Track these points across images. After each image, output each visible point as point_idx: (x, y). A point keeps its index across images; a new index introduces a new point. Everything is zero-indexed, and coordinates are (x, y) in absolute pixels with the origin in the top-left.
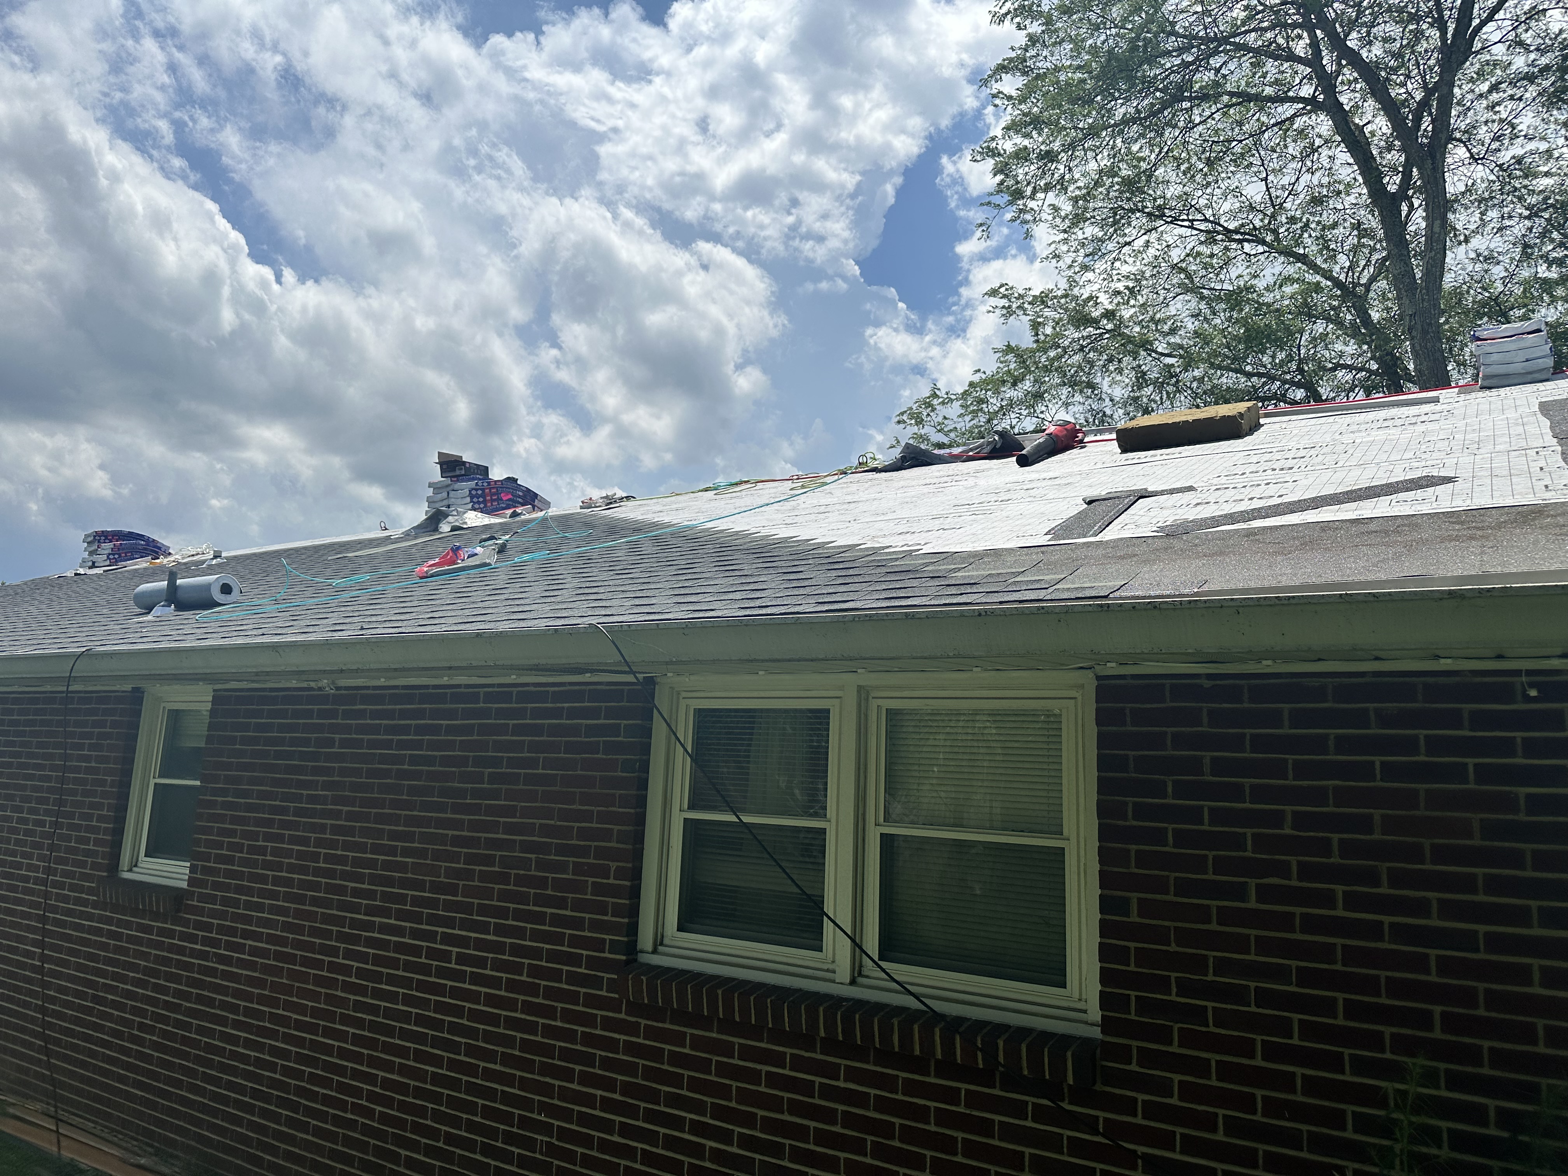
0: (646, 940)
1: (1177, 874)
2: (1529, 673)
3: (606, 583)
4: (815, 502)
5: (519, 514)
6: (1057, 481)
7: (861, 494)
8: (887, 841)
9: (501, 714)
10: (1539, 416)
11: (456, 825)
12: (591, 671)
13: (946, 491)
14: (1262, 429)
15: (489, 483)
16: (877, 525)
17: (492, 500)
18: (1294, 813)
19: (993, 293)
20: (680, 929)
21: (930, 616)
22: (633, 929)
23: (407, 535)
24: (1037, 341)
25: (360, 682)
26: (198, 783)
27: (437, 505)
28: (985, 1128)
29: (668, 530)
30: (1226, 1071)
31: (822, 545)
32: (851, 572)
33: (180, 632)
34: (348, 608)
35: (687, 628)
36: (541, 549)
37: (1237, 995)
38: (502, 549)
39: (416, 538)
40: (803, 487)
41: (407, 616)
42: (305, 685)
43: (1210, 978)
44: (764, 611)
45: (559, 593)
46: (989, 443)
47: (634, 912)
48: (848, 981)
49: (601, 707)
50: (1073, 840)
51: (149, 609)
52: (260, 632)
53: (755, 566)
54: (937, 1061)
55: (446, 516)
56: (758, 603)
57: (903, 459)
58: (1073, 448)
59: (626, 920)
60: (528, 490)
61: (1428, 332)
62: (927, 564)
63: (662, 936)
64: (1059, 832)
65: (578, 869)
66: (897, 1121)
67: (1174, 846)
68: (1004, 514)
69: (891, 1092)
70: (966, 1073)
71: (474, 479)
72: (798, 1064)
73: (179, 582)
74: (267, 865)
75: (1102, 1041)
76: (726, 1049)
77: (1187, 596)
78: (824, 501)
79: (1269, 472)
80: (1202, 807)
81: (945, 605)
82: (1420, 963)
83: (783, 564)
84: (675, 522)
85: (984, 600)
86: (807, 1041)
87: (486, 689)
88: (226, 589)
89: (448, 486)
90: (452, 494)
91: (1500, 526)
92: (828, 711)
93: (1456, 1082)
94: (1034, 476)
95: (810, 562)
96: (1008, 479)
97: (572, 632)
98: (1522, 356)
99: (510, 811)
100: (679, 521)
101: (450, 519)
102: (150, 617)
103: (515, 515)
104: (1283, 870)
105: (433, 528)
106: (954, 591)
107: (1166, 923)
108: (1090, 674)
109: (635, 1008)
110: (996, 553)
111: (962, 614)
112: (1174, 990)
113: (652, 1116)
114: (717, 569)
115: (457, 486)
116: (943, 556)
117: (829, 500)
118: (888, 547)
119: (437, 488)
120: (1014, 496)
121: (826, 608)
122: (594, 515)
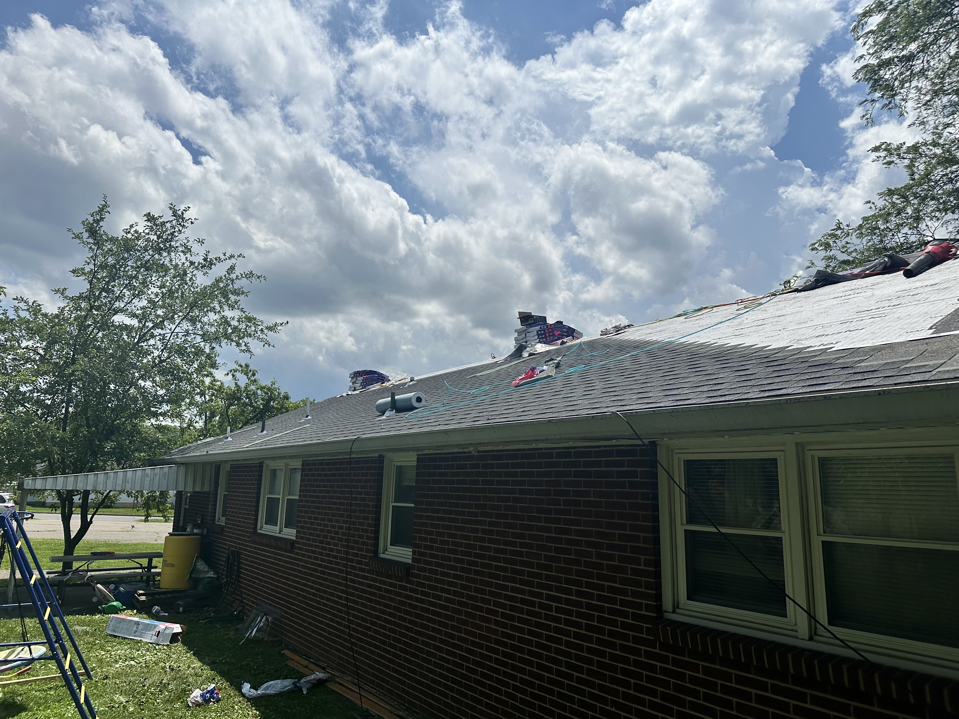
0: (667, 604)
3: (620, 384)
4: (755, 318)
5: (566, 343)
6: (937, 287)
7: (787, 309)
8: (827, 546)
9: (566, 465)
12: (616, 439)
13: (850, 301)
15: (547, 326)
16: (800, 331)
17: (550, 336)
19: (876, 149)
20: (689, 599)
21: (841, 397)
22: (659, 597)
23: (506, 361)
24: (913, 179)
25: (490, 448)
26: (413, 505)
27: (520, 342)
29: (656, 345)
31: (761, 349)
32: (783, 367)
33: (399, 425)
34: (481, 407)
35: (673, 412)
36: (580, 364)
38: (558, 366)
39: (511, 361)
40: (745, 307)
41: (511, 411)
42: (461, 450)
44: (723, 399)
45: (592, 392)
46: (881, 264)
47: (658, 586)
48: (807, 638)
49: (624, 460)
51: (383, 413)
52: (438, 423)
53: (715, 367)
54: (879, 696)
55: (526, 348)
56: (719, 393)
57: (817, 281)
58: (948, 260)
59: (654, 592)
60: (569, 328)
62: (838, 359)
63: (678, 603)
65: (621, 559)
68: (896, 315)
71: (538, 325)
72: (777, 690)
73: (396, 397)
74: (450, 551)
76: (727, 677)
78: (761, 317)
81: (853, 388)
83: (735, 364)
84: (660, 340)
85: (883, 383)
86: (783, 676)
87: (556, 451)
88: (419, 400)
89: (525, 330)
90: (528, 334)
92: (776, 459)
94: (919, 284)
95: (754, 361)
96: (898, 288)
97: (603, 417)
100: (663, 339)
101: (528, 349)
102: (384, 417)
103: (563, 343)
105: (518, 355)
106: (859, 377)
109: (665, 646)
110: (891, 346)
111: (866, 394)
114: (690, 371)
115: (530, 330)
116: (850, 351)
117: (764, 316)
118: (809, 347)
119: (519, 332)
120: (903, 301)
121: (767, 394)
122: (610, 339)
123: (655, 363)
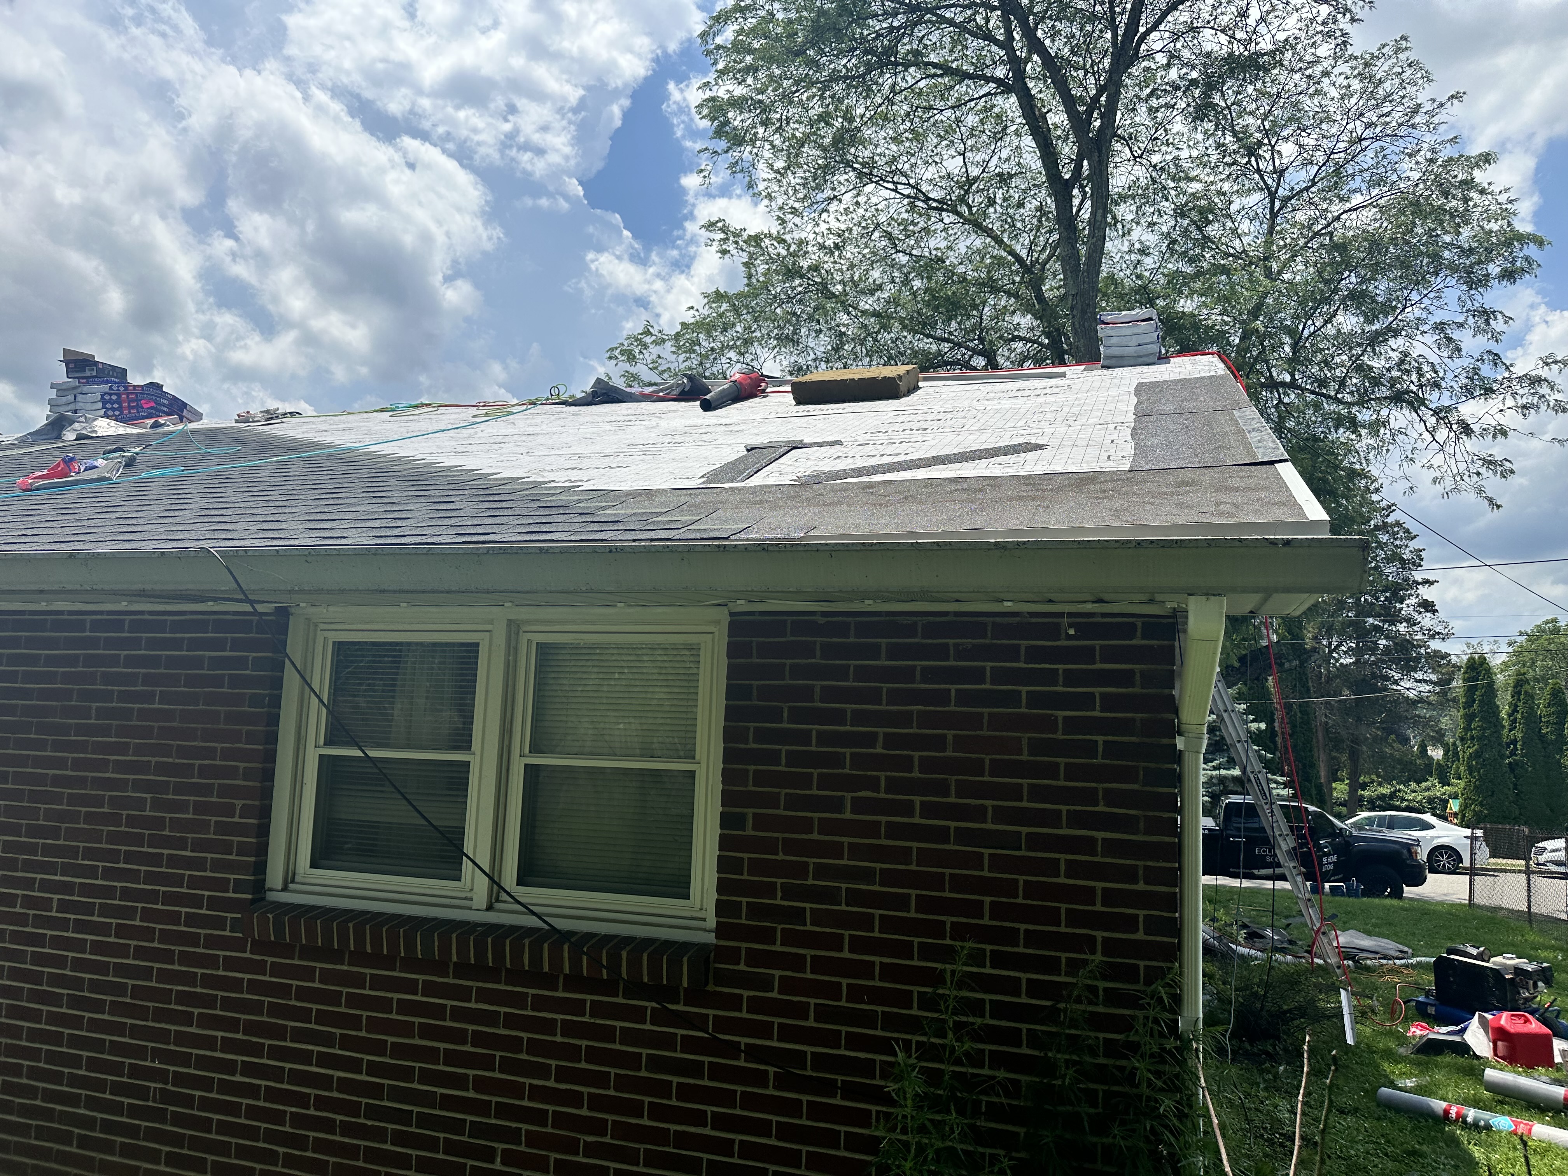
0: (275, 876)
1: (787, 791)
2: (1071, 615)
3: (237, 505)
4: (495, 432)
5: (162, 425)
6: (731, 428)
7: (544, 427)
8: (530, 769)
9: (110, 643)
10: (1133, 394)
11: (60, 763)
12: (215, 600)
13: (628, 430)
14: (919, 392)
15: (126, 388)
16: (547, 459)
17: (130, 408)
18: (885, 734)
20: (313, 865)
21: (564, 551)
22: (261, 868)
23: (22, 442)
24: (748, 285)
27: (61, 410)
28: (608, 1034)
29: (326, 451)
30: (819, 964)
31: (486, 476)
32: (504, 505)
35: (310, 555)
36: (178, 464)
37: (830, 895)
38: (130, 463)
39: (32, 445)
40: (487, 415)
43: (810, 882)
44: (398, 541)
45: (181, 513)
46: (677, 386)
47: (262, 850)
48: (485, 907)
49: (226, 638)
50: (704, 765)
53: (407, 494)
54: (566, 976)
55: (72, 422)
56: (396, 532)
57: (594, 394)
58: (756, 396)
59: (253, 859)
60: (175, 398)
61: (1086, 313)
62: (579, 501)
63: (294, 874)
64: (691, 756)
65: (199, 808)
66: (525, 1035)
67: (786, 766)
68: (672, 456)
69: (522, 1009)
70: (592, 985)
71: (107, 382)
72: (430, 989)
75: (716, 945)
76: (358, 981)
77: (795, 539)
78: (503, 431)
79: (907, 432)
80: (811, 730)
81: (582, 540)
82: (976, 861)
83: (437, 493)
84: (337, 443)
85: (620, 537)
86: (440, 967)
87: (94, 617)
89: (74, 388)
90: (80, 398)
91: (1060, 489)
92: (477, 645)
93: (999, 960)
94: (713, 421)
95: (466, 492)
96: (688, 422)
97: (182, 556)
98: (1135, 341)
99: (122, 749)
100: (342, 442)
101: (76, 425)
103: (156, 425)
104: (873, 785)
105: (54, 435)
106: (596, 527)
107: (776, 835)
108: (725, 610)
109: (260, 946)
110: (648, 494)
111: (594, 550)
112: (779, 894)
113: (277, 1053)
114: (364, 495)
115: (86, 388)
116: (600, 493)
117: (510, 430)
118: (550, 482)
119: (61, 390)
120: (687, 440)
121: (465, 539)
122: (250, 431)
123: (314, 477)
